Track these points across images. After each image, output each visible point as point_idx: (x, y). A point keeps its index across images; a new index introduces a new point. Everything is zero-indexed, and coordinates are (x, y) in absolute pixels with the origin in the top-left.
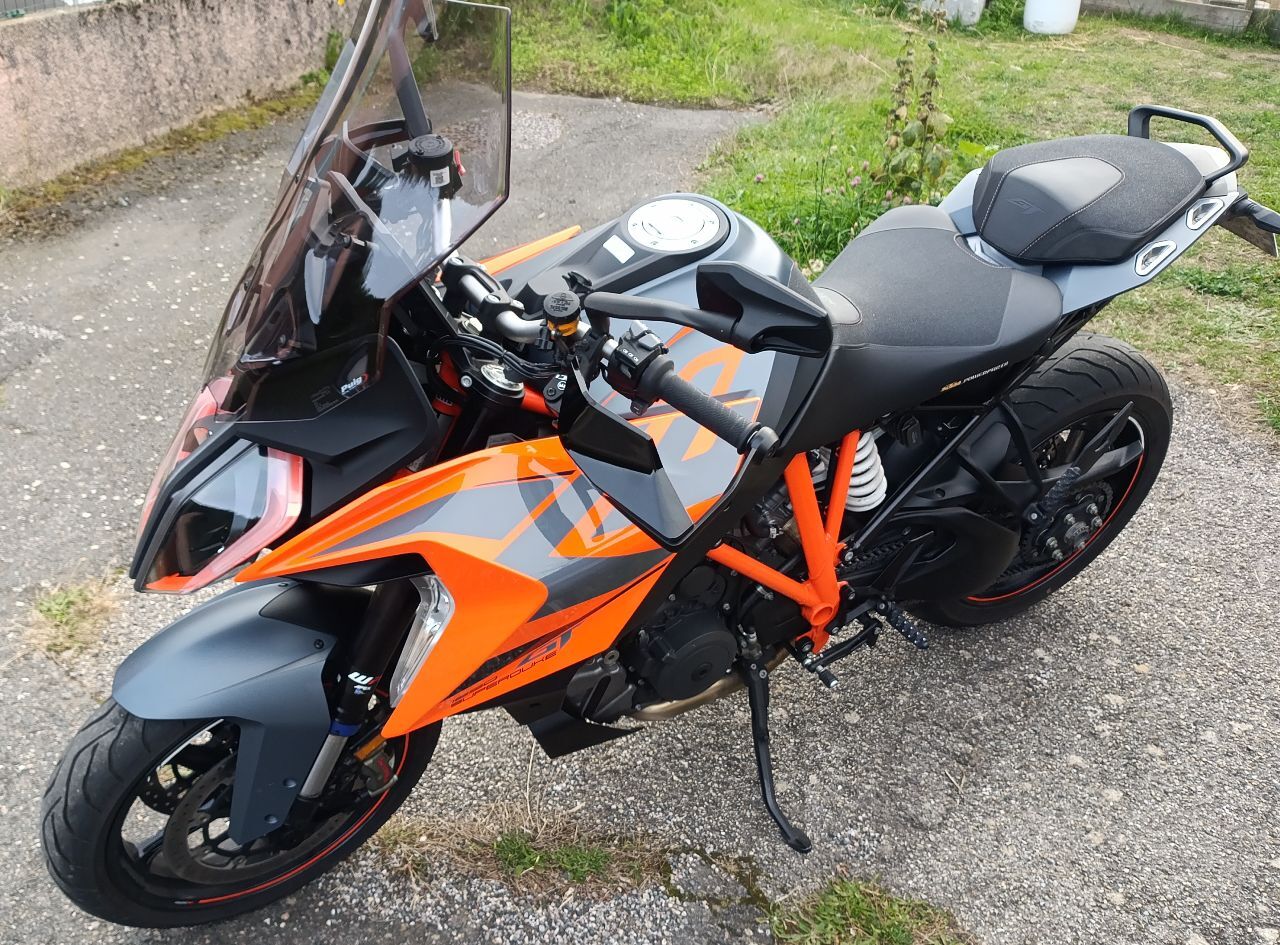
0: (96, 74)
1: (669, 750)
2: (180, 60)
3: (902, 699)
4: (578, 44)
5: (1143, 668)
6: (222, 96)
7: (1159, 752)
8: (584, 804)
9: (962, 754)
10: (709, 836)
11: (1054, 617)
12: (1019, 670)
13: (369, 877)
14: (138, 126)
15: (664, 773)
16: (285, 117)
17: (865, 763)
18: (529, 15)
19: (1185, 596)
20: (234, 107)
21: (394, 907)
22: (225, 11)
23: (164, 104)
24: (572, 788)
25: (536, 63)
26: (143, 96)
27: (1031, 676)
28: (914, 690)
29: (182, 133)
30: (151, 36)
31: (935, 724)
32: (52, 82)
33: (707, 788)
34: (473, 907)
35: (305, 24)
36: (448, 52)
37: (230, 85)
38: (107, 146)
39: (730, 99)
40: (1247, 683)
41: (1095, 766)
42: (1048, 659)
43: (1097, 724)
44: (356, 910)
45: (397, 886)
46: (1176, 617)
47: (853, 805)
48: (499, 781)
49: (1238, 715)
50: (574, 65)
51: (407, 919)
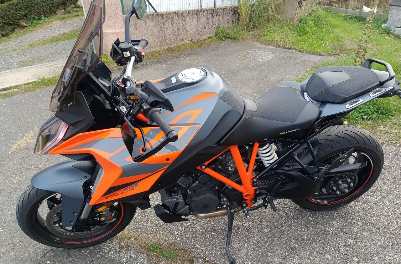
0: (150, 31)
1: (211, 229)
2: (173, 30)
3: (284, 228)
4: (286, 34)
5: (365, 234)
6: (184, 40)
7: (357, 260)
8: (180, 239)
9: (294, 247)
10: (209, 255)
11: (344, 213)
12: (325, 226)
13: (114, 246)
14: (159, 45)
15: (206, 235)
16: (200, 47)
17: (263, 244)
18: (275, 26)
19: (391, 214)
20: (187, 43)
21: (116, 256)
22: (188, 18)
23: (168, 40)
24: (179, 234)
25: (273, 39)
26: (162, 38)
27: (328, 229)
28: (289, 226)
29: (171, 48)
30: (166, 23)
31: (290, 237)
32: (137, 32)
33: (216, 241)
34: (136, 261)
35: (211, 23)
36: (249, 33)
37: (187, 37)
38: (150, 50)
39: (327, 53)
40: (398, 245)
41: (333, 259)
42: (336, 225)
43: (341, 247)
44: (106, 254)
45: (119, 250)
46: (385, 221)
47: (253, 255)
48: (161, 228)
49: (390, 254)
50: (283, 40)
51: (118, 260)
